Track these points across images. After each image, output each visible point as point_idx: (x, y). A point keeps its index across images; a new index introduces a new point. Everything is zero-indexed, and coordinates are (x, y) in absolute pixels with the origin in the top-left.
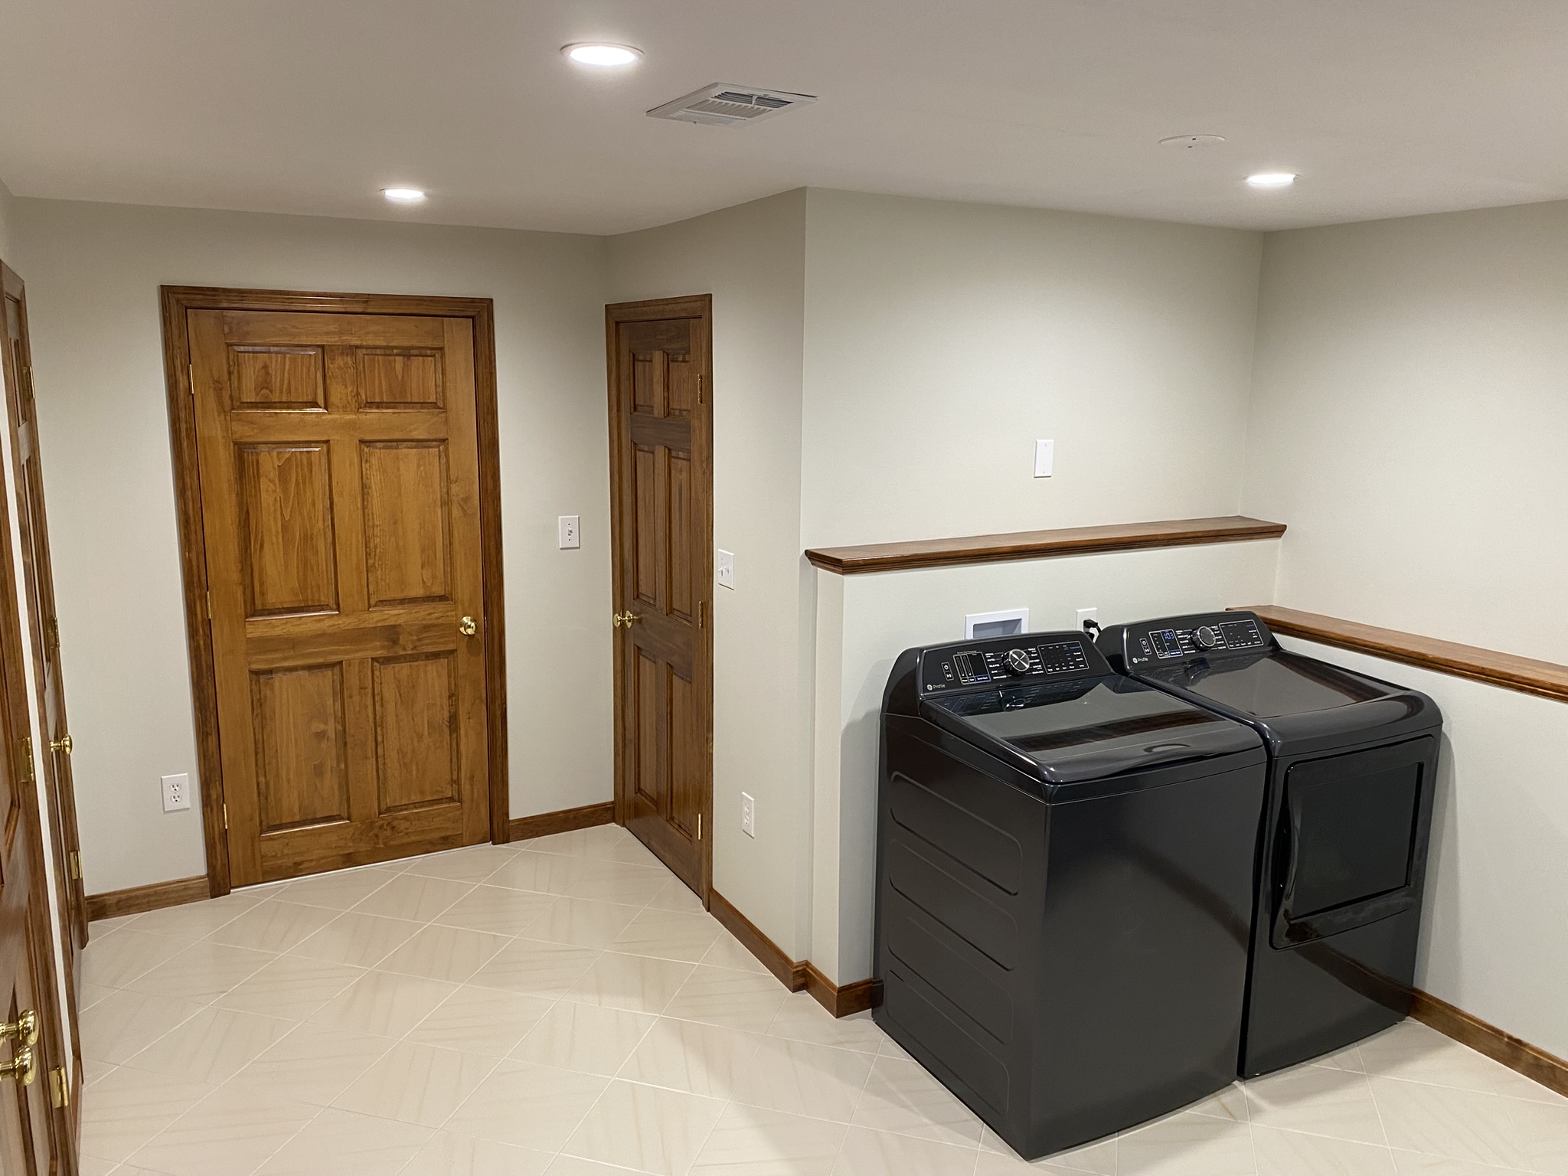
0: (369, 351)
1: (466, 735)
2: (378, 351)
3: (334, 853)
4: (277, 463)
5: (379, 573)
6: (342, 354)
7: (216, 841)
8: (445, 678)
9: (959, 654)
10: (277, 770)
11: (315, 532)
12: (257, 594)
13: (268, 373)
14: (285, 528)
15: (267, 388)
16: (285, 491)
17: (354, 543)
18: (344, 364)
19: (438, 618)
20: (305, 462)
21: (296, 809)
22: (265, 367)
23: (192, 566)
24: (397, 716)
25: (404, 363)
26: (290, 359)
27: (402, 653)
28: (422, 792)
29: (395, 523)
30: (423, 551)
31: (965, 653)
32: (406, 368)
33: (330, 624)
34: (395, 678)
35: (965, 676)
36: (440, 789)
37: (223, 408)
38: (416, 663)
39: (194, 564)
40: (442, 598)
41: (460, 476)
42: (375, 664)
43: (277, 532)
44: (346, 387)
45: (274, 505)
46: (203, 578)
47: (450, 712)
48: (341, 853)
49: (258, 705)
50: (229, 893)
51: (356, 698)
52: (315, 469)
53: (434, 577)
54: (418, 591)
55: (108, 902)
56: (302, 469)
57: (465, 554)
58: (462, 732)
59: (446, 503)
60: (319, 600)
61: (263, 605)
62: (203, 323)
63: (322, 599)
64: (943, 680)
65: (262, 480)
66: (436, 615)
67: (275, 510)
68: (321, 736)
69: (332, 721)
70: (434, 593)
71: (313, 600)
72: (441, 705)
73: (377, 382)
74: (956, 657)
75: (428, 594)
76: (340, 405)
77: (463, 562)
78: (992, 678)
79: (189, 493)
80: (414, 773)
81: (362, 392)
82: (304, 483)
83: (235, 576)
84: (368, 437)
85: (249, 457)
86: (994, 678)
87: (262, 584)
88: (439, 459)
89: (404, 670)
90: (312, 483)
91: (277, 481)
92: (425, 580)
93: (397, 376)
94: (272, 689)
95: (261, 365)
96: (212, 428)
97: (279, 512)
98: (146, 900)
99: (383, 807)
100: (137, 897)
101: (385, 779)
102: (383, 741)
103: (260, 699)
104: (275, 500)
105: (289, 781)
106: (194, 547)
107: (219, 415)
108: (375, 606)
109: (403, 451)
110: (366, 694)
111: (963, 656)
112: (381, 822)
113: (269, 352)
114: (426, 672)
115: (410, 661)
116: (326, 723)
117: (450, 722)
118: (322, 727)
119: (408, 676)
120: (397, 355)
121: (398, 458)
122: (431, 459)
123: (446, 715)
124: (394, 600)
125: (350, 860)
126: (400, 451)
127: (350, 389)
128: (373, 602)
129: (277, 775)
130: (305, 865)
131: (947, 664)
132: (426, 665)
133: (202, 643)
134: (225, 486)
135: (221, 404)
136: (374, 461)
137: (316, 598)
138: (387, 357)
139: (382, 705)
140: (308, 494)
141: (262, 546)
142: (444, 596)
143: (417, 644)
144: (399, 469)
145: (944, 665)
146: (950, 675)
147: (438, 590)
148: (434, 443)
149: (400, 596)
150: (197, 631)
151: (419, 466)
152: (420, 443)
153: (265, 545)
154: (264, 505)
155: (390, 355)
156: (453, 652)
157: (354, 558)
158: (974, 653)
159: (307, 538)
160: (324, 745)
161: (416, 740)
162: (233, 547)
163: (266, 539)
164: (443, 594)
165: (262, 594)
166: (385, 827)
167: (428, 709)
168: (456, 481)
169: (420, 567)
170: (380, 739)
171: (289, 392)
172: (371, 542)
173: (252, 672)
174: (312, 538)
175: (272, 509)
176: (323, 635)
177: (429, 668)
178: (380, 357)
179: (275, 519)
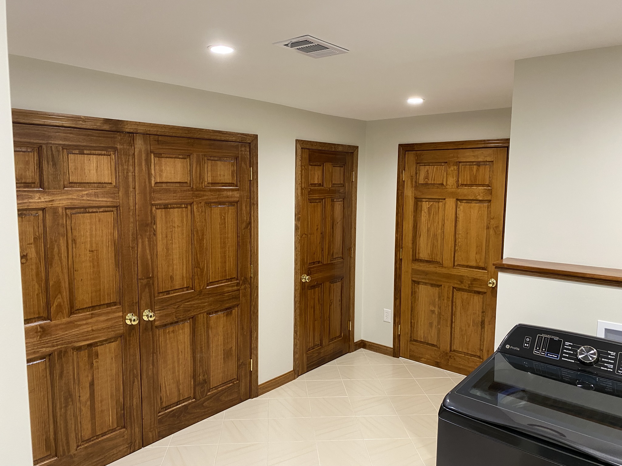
0: (464, 164)
1: (487, 331)
2: (468, 164)
3: (433, 359)
4: (428, 206)
5: (459, 253)
6: (453, 165)
7: (397, 338)
8: (481, 303)
9: (544, 336)
10: (418, 319)
11: (438, 233)
12: (417, 253)
13: (428, 173)
14: (428, 230)
15: (427, 179)
16: (429, 217)
17: (450, 240)
18: (454, 169)
19: (480, 277)
20: (437, 206)
21: (422, 337)
22: (427, 171)
23: (398, 239)
24: (461, 313)
25: (477, 168)
26: (436, 168)
27: (464, 288)
28: (468, 349)
29: (467, 233)
30: (477, 247)
31: (549, 336)
32: (478, 170)
33: (439, 269)
34: (461, 297)
35: (539, 349)
36: (474, 350)
37: (413, 186)
38: (470, 294)
39: (399, 239)
40: (483, 269)
41: (495, 217)
42: (455, 290)
43: (425, 232)
44: (453, 178)
45: (425, 221)
46: (401, 244)
47: (482, 319)
48: (436, 360)
49: (414, 293)
50: (398, 358)
51: (445, 301)
52: (440, 209)
53: (480, 259)
54: (473, 264)
55: (367, 344)
56: (436, 209)
57: (494, 251)
58: (486, 329)
59: (488, 228)
60: (437, 260)
61: (418, 257)
62: (411, 157)
63: (438, 259)
64: (520, 346)
65: (422, 212)
66: (479, 275)
67: (426, 223)
68: (433, 312)
69: (437, 306)
70: (480, 265)
71: (435, 259)
72: (479, 315)
73: (466, 176)
74: (539, 336)
75: (477, 266)
76: (451, 185)
77: (493, 254)
78: (561, 358)
79: (399, 215)
80: (465, 339)
81: (460, 180)
82: (436, 214)
83: (410, 245)
84: (460, 198)
85: (419, 203)
86: (563, 359)
87: (419, 250)
88: (488, 208)
89: (465, 295)
90: (438, 214)
91: (427, 213)
92: (477, 259)
93: (474, 173)
94: (419, 289)
95: (426, 170)
96: (409, 193)
97: (427, 224)
98: (376, 348)
99: (452, 349)
100: (374, 346)
101: (454, 338)
102: (454, 322)
103: (414, 292)
104: (426, 220)
105: (421, 325)
106: (399, 233)
107: (411, 188)
108: (457, 266)
109: (473, 205)
110: (449, 300)
111: (545, 338)
112: (450, 355)
113: (429, 166)
114: (473, 298)
115: (468, 292)
116: (435, 307)
117: (481, 323)
118: (433, 309)
119: (466, 298)
120: (475, 165)
121: (471, 207)
122: (484, 208)
123: (480, 320)
124: (464, 265)
125: (437, 365)
126: (472, 204)
127: (455, 179)
128: (456, 264)
129: (418, 322)
130: (423, 359)
131: (530, 338)
132: (474, 296)
133: (398, 266)
134: (410, 213)
135: (412, 184)
136: (461, 207)
137: (436, 258)
138: (470, 166)
139: (455, 307)
140: (437, 218)
141: (420, 236)
142: (484, 268)
143: (470, 285)
144: (471, 212)
145: (527, 338)
146: (528, 345)
147: (482, 265)
148: (486, 202)
149: (466, 264)
150: (397, 262)
151: (479, 212)
152: (481, 201)
153: (421, 236)
154: (422, 221)
155: (472, 165)
156: (485, 293)
157: (450, 245)
158: (556, 338)
159: (435, 235)
160: (433, 316)
161: (467, 326)
162: (411, 235)
163: (422, 233)
164: (484, 266)
165: (419, 253)
166: (452, 357)
167: (473, 314)
168: (493, 219)
169: (475, 253)
170: (453, 320)
171: (434, 180)
172: (458, 240)
173: (413, 281)
174: (436, 235)
175: (425, 223)
176: (436, 273)
177: (475, 297)
178: (468, 166)
179: (425, 227)
